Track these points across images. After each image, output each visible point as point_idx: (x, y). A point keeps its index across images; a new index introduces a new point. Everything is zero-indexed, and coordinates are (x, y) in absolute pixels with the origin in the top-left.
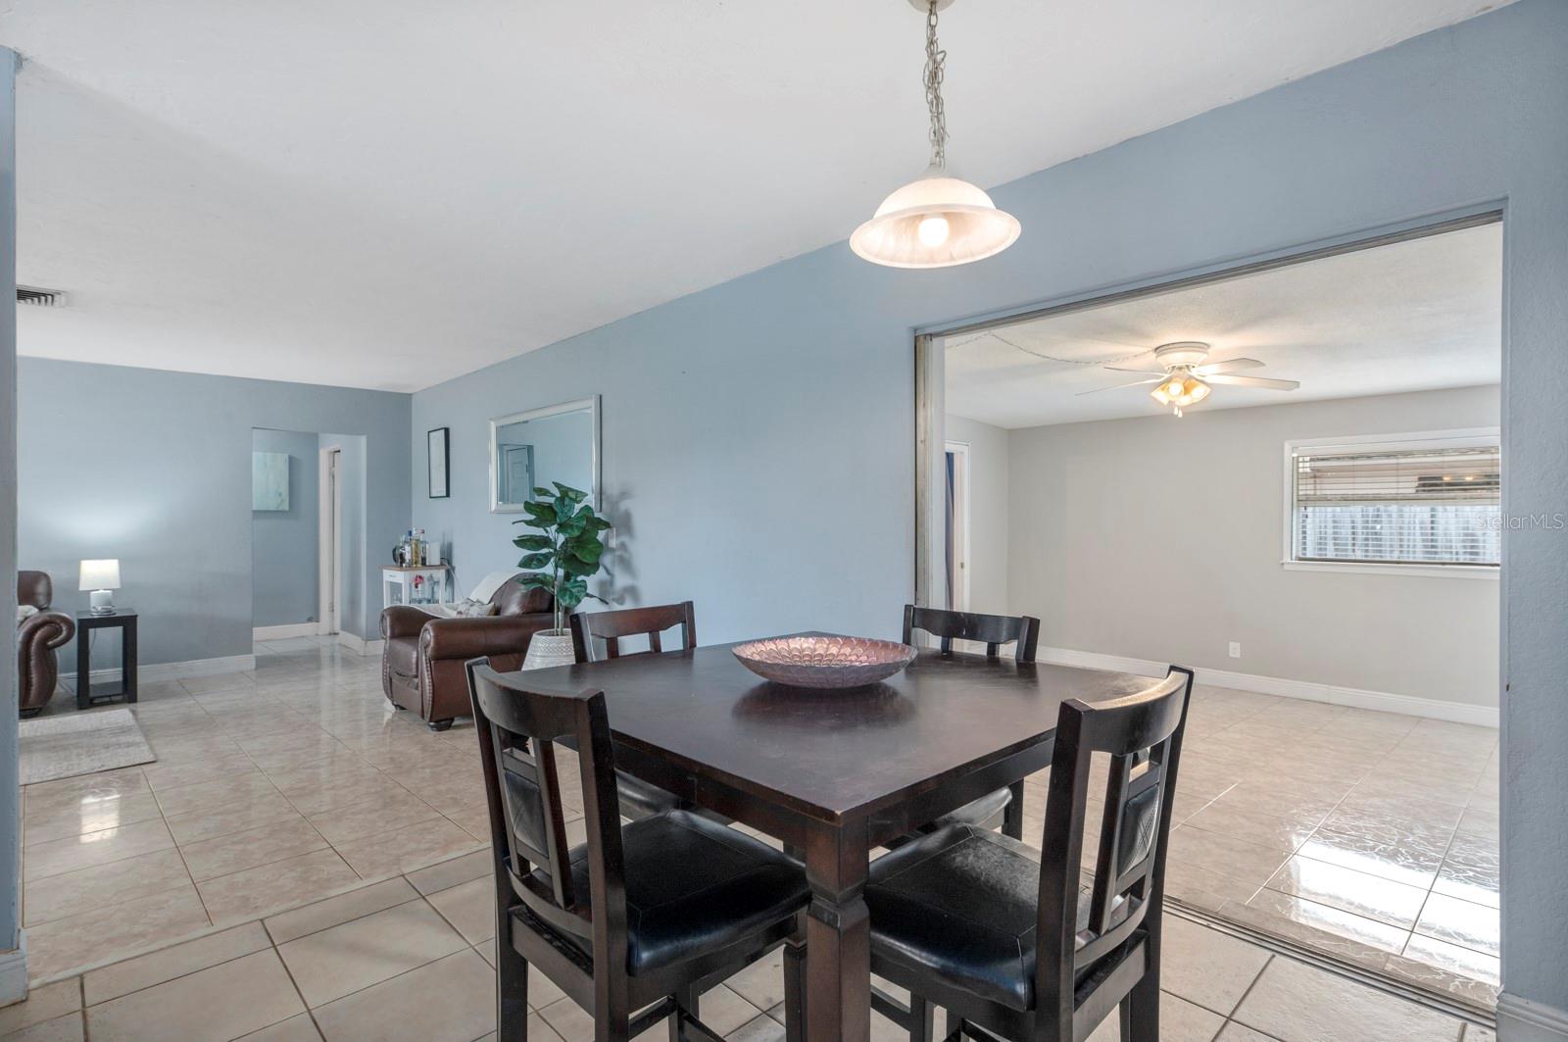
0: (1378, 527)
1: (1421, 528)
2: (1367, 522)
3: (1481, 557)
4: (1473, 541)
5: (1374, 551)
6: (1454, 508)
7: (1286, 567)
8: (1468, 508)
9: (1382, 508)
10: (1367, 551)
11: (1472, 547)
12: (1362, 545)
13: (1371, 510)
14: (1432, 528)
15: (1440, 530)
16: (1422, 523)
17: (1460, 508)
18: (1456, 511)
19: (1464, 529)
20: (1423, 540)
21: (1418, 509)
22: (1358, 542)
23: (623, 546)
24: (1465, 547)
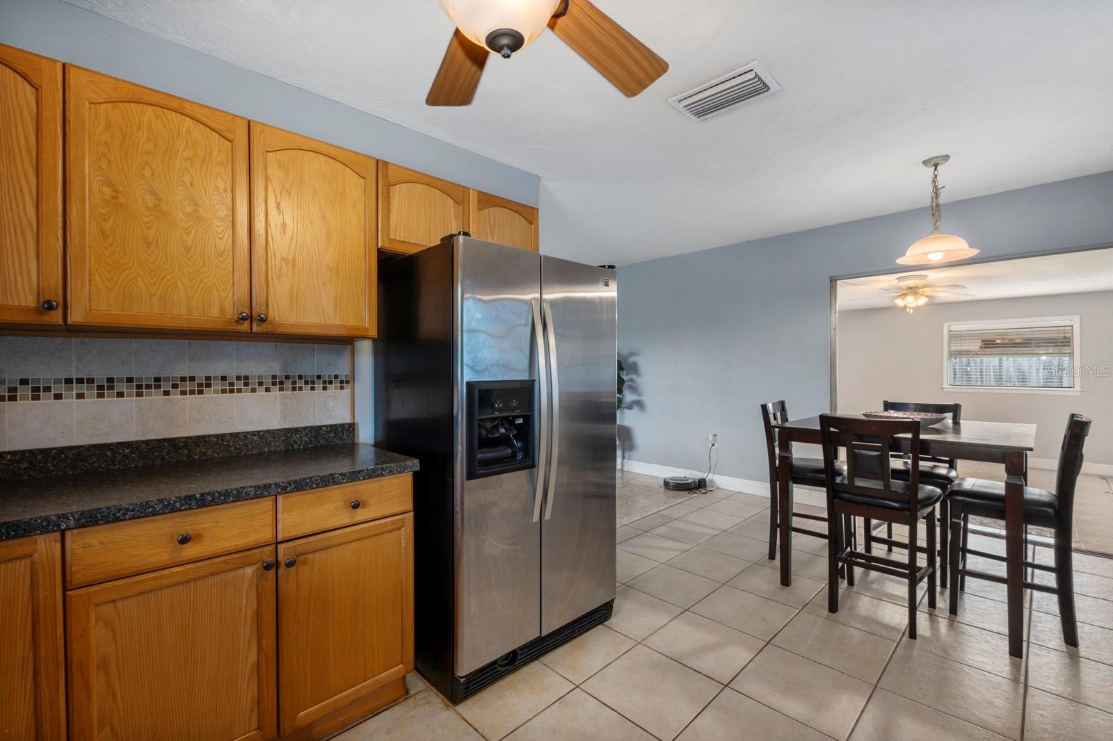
0: (969, 369)
1: (994, 369)
2: (962, 366)
3: (1028, 383)
4: (1023, 375)
5: (966, 381)
6: (1012, 359)
7: (945, 390)
8: (1020, 359)
9: (971, 359)
10: (963, 381)
11: (1023, 379)
12: (960, 378)
13: (964, 360)
14: (1000, 369)
15: (1004, 371)
16: (994, 366)
17: (1016, 359)
18: (1014, 360)
19: (1018, 369)
20: (995, 375)
21: (992, 359)
22: (957, 376)
23: (632, 380)
24: (1019, 379)
